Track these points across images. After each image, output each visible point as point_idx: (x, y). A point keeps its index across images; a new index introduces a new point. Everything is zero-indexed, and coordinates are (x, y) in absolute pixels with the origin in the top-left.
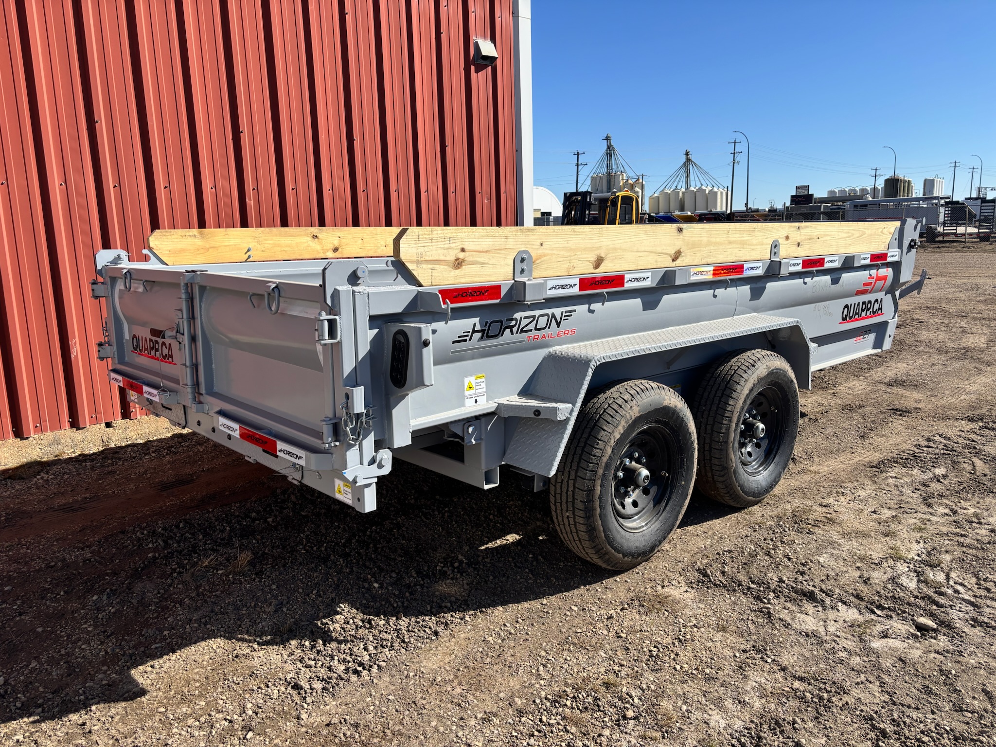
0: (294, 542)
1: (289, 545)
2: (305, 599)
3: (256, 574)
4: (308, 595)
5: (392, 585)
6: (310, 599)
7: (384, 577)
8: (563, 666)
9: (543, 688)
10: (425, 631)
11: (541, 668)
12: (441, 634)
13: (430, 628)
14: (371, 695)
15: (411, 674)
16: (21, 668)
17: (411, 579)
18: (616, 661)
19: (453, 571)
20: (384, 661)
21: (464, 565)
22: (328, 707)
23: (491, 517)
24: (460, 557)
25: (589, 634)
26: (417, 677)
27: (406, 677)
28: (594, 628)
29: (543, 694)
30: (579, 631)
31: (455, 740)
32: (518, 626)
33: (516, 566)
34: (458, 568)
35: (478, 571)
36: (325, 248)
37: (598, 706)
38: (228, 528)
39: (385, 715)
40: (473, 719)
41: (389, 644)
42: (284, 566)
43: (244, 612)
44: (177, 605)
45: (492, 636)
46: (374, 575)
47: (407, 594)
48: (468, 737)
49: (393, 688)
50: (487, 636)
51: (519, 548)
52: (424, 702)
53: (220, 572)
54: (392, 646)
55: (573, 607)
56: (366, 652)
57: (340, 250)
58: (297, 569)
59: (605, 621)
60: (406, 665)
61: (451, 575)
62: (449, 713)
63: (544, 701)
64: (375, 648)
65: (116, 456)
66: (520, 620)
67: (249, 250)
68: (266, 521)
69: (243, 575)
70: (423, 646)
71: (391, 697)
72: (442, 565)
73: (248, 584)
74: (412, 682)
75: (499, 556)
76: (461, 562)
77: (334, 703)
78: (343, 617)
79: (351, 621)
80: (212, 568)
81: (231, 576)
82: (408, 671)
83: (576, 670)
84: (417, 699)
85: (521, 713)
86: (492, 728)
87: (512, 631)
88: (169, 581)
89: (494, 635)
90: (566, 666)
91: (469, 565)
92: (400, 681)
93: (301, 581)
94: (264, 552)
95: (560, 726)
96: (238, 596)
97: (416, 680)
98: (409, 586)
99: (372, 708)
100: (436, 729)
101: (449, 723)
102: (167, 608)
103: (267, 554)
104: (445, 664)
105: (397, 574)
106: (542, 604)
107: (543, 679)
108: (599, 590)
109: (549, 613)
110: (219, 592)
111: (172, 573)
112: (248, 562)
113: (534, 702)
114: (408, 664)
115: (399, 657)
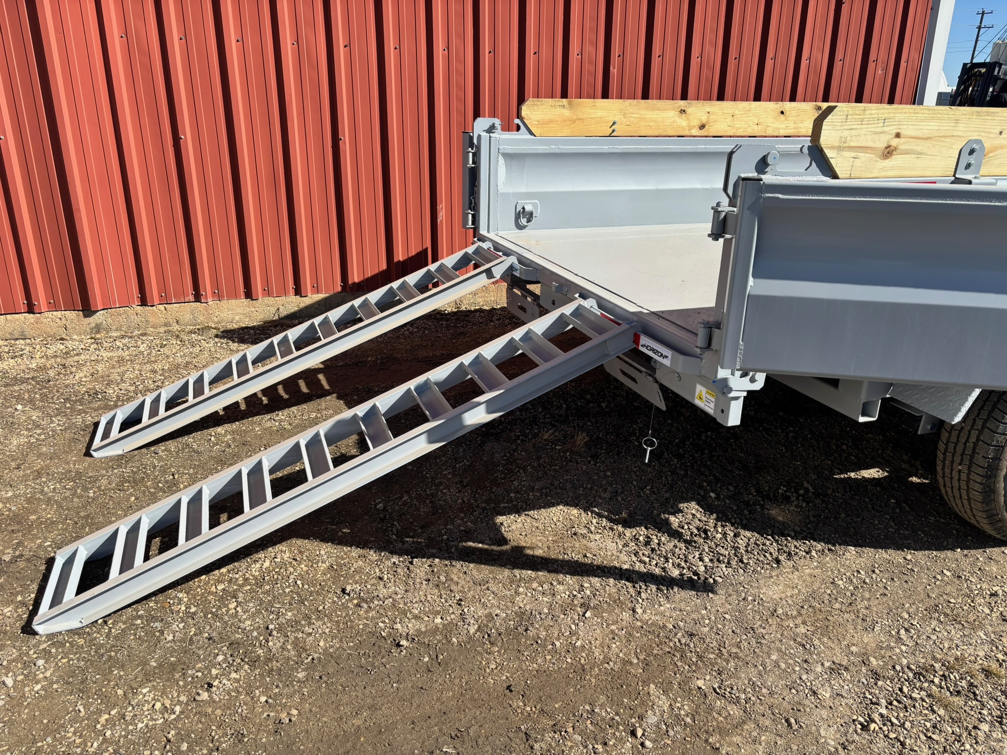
0: (627, 432)
1: (622, 434)
2: (639, 493)
3: (592, 457)
4: (642, 489)
5: (730, 498)
6: (644, 494)
7: (720, 488)
8: (932, 636)
9: (905, 655)
10: (765, 556)
11: (903, 632)
12: (784, 563)
13: (771, 554)
14: (706, 608)
15: (750, 598)
16: (396, 499)
17: (751, 496)
18: (1000, 648)
19: (798, 498)
20: (720, 577)
21: (810, 494)
22: (662, 608)
23: (844, 447)
24: (806, 485)
25: (965, 608)
26: (756, 603)
27: (744, 599)
28: (972, 601)
29: (905, 662)
30: (952, 601)
31: (798, 682)
32: (874, 576)
33: (873, 508)
34: (802, 495)
35: (827, 504)
36: (691, 124)
37: (974, 693)
38: (564, 406)
39: (720, 633)
40: (819, 665)
41: (726, 561)
42: (618, 454)
43: (581, 492)
44: (521, 471)
45: (842, 580)
46: (709, 484)
47: (746, 512)
48: (814, 683)
49: (730, 607)
50: (836, 579)
51: (878, 489)
52: (764, 631)
53: (558, 447)
54: (729, 563)
55: (945, 571)
56: (701, 563)
57: (707, 127)
58: (631, 460)
59: (988, 597)
60: (744, 587)
61: (796, 503)
62: (792, 651)
63: (906, 670)
64: (711, 560)
65: (466, 318)
66: (877, 571)
67: (614, 123)
68: (599, 406)
69: (579, 455)
70: (763, 571)
71: (727, 616)
72: (785, 489)
73: (584, 465)
74: (750, 606)
75: (853, 493)
76: (807, 490)
77: (668, 606)
78: (677, 520)
79: (686, 527)
80: (552, 442)
81: (568, 454)
82: (746, 594)
83: (946, 645)
84: (755, 626)
85: (876, 675)
86: (841, 682)
87: (867, 580)
88: (514, 446)
89: (845, 580)
90: (934, 637)
91: (817, 495)
92: (737, 602)
93: (635, 472)
94: (598, 436)
95: (924, 703)
96: (575, 475)
97: (754, 605)
98: (747, 504)
99: (707, 622)
100: (777, 665)
101: (791, 661)
102: (513, 472)
103: (600, 438)
104: (787, 597)
105: (736, 487)
106: (905, 558)
107: (903, 644)
108: (981, 559)
109: (914, 571)
110: (557, 467)
111: (516, 440)
112: (585, 443)
113: (894, 667)
114: (745, 586)
115: (736, 577)
